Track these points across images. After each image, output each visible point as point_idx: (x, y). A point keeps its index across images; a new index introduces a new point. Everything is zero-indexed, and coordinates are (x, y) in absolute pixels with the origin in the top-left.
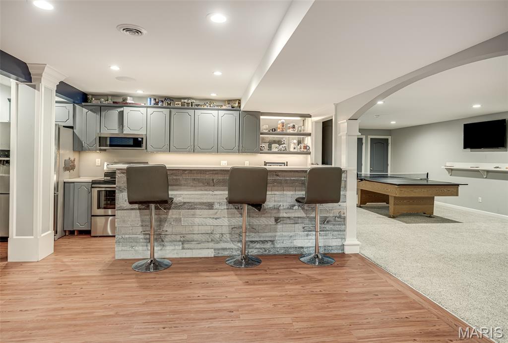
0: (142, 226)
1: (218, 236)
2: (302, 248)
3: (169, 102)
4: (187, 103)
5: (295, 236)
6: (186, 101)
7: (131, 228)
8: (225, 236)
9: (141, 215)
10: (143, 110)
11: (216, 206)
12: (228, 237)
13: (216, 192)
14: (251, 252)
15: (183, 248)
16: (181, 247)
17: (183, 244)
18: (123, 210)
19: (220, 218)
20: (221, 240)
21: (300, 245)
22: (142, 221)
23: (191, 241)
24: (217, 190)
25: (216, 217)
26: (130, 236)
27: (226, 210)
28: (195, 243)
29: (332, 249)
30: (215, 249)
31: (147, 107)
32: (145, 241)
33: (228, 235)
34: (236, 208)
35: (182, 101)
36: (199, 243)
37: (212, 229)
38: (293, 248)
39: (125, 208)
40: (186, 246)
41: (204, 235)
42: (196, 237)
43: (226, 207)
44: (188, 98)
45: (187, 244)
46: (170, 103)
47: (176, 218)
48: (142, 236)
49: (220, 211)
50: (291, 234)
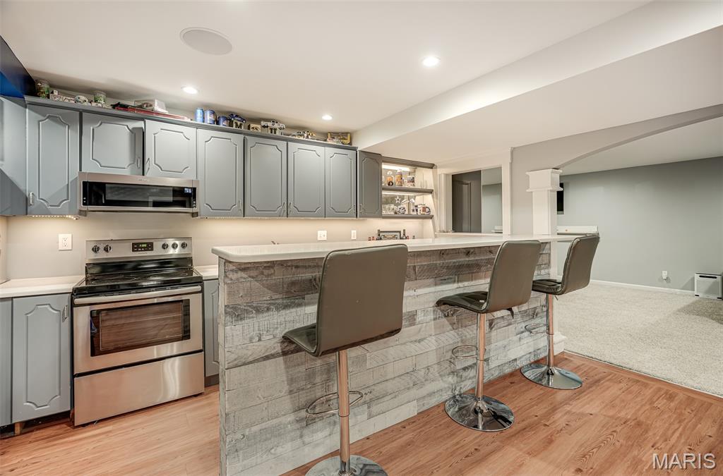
0: (291, 392)
1: (422, 373)
2: (515, 360)
3: (239, 123)
4: (271, 129)
5: (509, 344)
6: (270, 124)
7: (265, 405)
8: (431, 370)
9: (287, 368)
10: (190, 131)
11: (420, 317)
12: (436, 370)
13: (420, 291)
14: (464, 386)
15: (370, 416)
16: (365, 416)
17: (369, 407)
18: (244, 364)
19: (425, 339)
20: (426, 380)
21: (513, 358)
22: (291, 381)
23: (383, 397)
24: (420, 287)
25: (418, 338)
26: (264, 425)
27: (433, 322)
28: (389, 397)
29: (540, 353)
30: (418, 400)
31: (198, 126)
32: (298, 426)
33: (436, 366)
34: (445, 316)
35: (263, 123)
36: (395, 397)
37: (414, 362)
38: (507, 363)
39: (251, 359)
40: (375, 409)
41: (403, 377)
42: (390, 386)
43: (432, 317)
44: (274, 121)
45: (376, 404)
46: (241, 124)
47: (357, 357)
48: (291, 418)
49: (424, 324)
50: (505, 342)
